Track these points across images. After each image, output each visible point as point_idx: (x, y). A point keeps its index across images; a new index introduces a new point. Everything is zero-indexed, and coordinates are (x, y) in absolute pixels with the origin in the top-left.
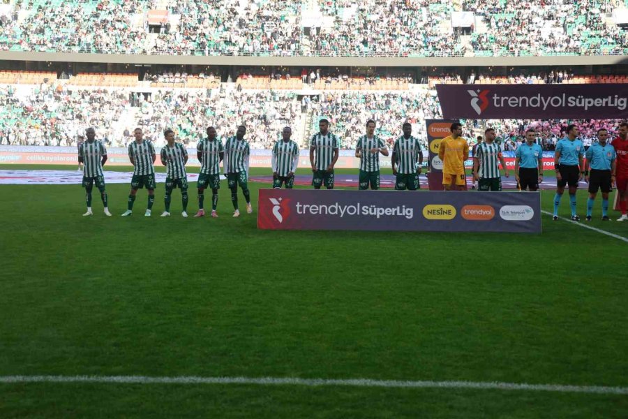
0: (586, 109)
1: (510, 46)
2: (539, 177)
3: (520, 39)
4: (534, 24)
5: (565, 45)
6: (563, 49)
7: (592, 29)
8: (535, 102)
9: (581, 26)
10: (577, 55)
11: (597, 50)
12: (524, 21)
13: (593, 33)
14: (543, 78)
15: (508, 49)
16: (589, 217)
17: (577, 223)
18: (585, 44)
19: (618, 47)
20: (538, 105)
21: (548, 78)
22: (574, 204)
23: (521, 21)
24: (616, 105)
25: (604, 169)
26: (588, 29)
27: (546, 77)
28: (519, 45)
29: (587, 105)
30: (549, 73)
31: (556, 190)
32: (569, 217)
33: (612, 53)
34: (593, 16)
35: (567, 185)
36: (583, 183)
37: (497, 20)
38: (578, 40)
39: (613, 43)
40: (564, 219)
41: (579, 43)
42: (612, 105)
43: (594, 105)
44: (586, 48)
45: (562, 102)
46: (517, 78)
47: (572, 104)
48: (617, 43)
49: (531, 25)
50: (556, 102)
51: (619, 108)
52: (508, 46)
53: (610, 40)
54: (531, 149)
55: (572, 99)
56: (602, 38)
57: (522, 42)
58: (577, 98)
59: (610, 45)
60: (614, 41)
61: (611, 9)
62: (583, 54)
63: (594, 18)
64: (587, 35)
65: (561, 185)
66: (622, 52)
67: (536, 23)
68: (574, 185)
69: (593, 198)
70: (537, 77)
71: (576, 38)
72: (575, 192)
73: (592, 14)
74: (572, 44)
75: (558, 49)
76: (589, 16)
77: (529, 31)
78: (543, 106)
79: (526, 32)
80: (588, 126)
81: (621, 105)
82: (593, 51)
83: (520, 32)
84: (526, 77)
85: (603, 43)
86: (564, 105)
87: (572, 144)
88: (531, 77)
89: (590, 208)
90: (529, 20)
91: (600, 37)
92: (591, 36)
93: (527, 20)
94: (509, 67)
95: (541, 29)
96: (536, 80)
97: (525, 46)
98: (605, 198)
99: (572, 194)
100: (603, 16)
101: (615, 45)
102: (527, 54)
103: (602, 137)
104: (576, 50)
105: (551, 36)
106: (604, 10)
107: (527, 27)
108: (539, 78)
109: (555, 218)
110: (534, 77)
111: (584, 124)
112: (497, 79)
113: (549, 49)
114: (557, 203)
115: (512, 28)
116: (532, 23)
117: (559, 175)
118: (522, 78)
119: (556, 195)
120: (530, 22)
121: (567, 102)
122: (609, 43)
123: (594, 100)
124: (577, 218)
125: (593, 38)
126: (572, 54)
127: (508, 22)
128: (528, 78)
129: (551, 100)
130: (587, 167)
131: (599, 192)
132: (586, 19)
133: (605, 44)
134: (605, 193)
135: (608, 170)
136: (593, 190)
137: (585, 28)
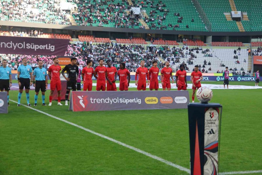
0: (35, 50)
1: (10, 16)
2: (10, 84)
3: (15, 12)
4: (22, 6)
5: (38, 17)
6: (37, 19)
7: (51, 11)
8: (9, 45)
9: (45, 9)
10: (44, 23)
11: (53, 21)
12: (17, 4)
13: (52, 13)
14: (28, 33)
15: (9, 17)
16: (36, 104)
17: (29, 107)
18: (48, 18)
19: (63, 21)
20: (11, 47)
21: (31, 34)
22: (28, 98)
23: (15, 3)
24: (49, 49)
25: (42, 80)
26: (49, 11)
27: (29, 33)
28: (15, 16)
29: (36, 48)
30: (30, 31)
31: (19, 90)
32: (26, 104)
33: (60, 23)
34: (51, 5)
35: (24, 88)
36: (32, 87)
37: (2, 2)
38: (44, 16)
39: (61, 19)
40: (23, 105)
41: (45, 18)
42: (48, 49)
43: (39, 48)
44: (48, 20)
45: (23, 46)
46: (14, 32)
47: (28, 47)
48: (63, 19)
49: (20, 6)
50: (20, 46)
51: (51, 50)
52: (9, 16)
53: (59, 17)
54: (5, 70)
55: (28, 45)
56: (56, 16)
57: (16, 14)
58: (31, 44)
59: (60, 19)
60: (61, 18)
61: (59, 2)
62: (47, 23)
63: (52, 6)
64: (48, 14)
65: (21, 88)
66: (65, 24)
67: (23, 5)
68: (28, 88)
69: (37, 95)
70: (25, 33)
71: (43, 15)
72: (29, 91)
73: (50, 3)
74: (42, 17)
75: (34, 19)
76: (49, 4)
77: (19, 9)
78: (14, 48)
79: (18, 9)
80: (50, 59)
81: (52, 49)
82: (51, 21)
83: (15, 9)
84: (19, 32)
85: (56, 18)
86: (24, 48)
87: (25, 68)
88: (21, 32)
89: (36, 100)
90: (19, 3)
91: (55, 15)
92: (51, 15)
93: (18, 3)
94: (10, 27)
95: (25, 9)
96: (24, 35)
97: (18, 16)
98: (43, 94)
99: (27, 92)
100: (56, 5)
101: (62, 20)
102: (19, 20)
103: (40, 64)
104: (43, 20)
105: (31, 12)
106: (56, 2)
107: (18, 7)
108: (26, 33)
109: (19, 105)
110: (23, 33)
111: (48, 58)
112: (4, 32)
113: (30, 19)
114: (20, 97)
115: (11, 6)
116: (21, 5)
117: (20, 83)
118: (17, 32)
119: (19, 93)
120: (20, 4)
121: (26, 46)
122: (59, 18)
123: (39, 46)
124: (30, 105)
125: (51, 16)
126: (42, 22)
127: (8, 3)
128: (20, 33)
129: (18, 45)
130: (34, 79)
131: (40, 91)
132: (48, 6)
133: (57, 19)
134: (43, 92)
135: (44, 81)
136: (37, 90)
137: (47, 10)
